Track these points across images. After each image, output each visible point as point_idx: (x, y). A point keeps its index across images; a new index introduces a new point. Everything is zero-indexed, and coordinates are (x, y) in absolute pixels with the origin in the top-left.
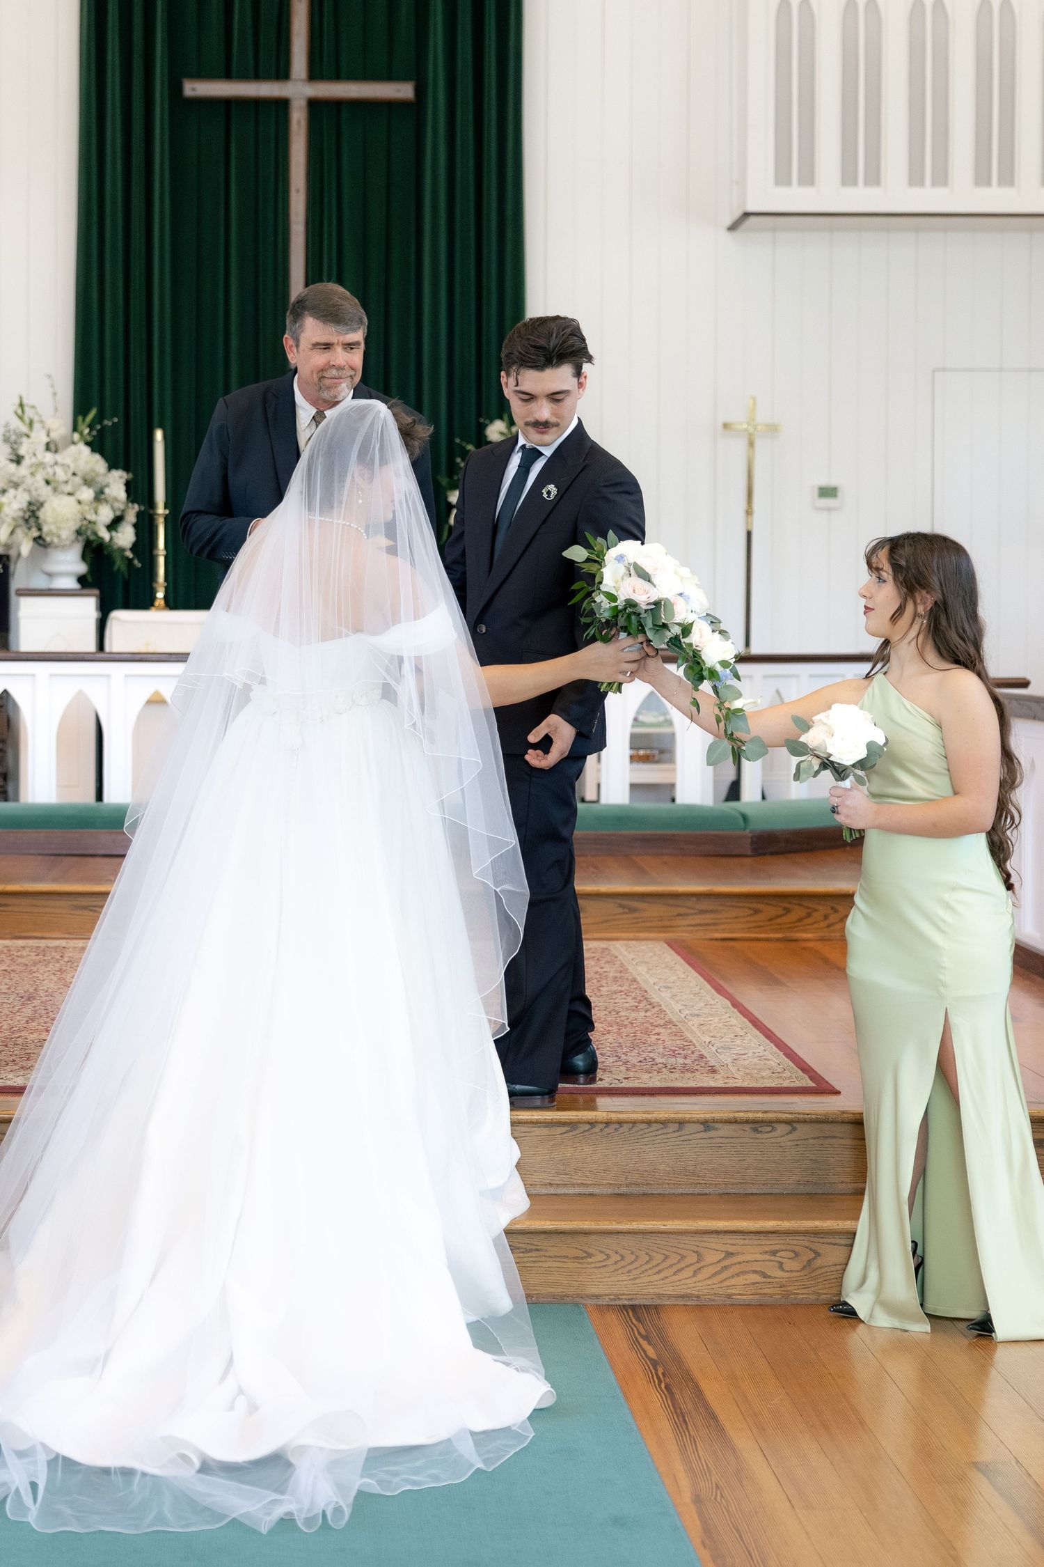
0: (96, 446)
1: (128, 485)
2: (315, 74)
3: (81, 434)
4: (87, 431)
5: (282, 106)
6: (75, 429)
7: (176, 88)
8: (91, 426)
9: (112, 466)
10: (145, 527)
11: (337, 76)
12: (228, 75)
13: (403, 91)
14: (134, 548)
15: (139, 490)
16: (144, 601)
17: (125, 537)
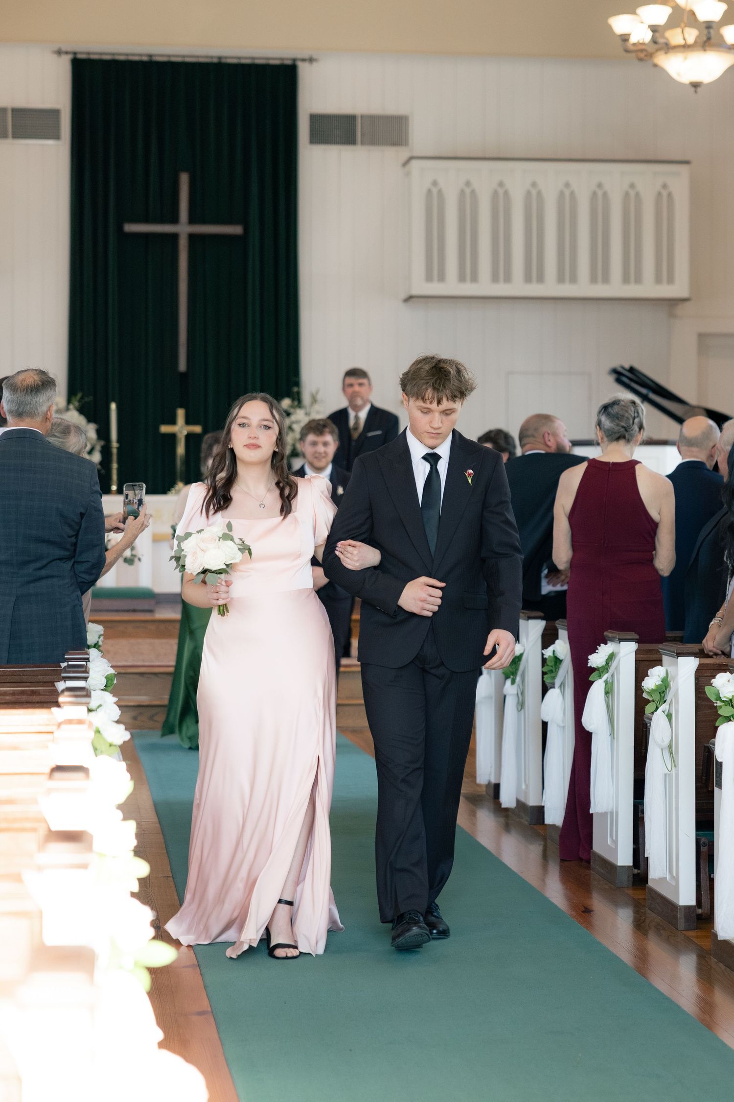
0: (81, 411)
1: (98, 432)
2: (192, 220)
3: (74, 405)
4: (77, 404)
5: (175, 237)
6: (69, 401)
7: (120, 228)
8: (79, 401)
9: (89, 420)
10: (106, 452)
11: (203, 221)
12: (147, 220)
13: (236, 230)
14: (101, 463)
15: (103, 433)
16: (107, 491)
17: (96, 458)
